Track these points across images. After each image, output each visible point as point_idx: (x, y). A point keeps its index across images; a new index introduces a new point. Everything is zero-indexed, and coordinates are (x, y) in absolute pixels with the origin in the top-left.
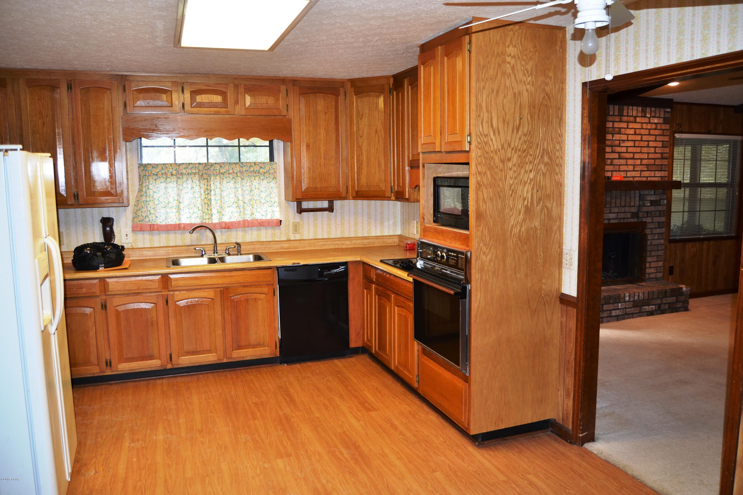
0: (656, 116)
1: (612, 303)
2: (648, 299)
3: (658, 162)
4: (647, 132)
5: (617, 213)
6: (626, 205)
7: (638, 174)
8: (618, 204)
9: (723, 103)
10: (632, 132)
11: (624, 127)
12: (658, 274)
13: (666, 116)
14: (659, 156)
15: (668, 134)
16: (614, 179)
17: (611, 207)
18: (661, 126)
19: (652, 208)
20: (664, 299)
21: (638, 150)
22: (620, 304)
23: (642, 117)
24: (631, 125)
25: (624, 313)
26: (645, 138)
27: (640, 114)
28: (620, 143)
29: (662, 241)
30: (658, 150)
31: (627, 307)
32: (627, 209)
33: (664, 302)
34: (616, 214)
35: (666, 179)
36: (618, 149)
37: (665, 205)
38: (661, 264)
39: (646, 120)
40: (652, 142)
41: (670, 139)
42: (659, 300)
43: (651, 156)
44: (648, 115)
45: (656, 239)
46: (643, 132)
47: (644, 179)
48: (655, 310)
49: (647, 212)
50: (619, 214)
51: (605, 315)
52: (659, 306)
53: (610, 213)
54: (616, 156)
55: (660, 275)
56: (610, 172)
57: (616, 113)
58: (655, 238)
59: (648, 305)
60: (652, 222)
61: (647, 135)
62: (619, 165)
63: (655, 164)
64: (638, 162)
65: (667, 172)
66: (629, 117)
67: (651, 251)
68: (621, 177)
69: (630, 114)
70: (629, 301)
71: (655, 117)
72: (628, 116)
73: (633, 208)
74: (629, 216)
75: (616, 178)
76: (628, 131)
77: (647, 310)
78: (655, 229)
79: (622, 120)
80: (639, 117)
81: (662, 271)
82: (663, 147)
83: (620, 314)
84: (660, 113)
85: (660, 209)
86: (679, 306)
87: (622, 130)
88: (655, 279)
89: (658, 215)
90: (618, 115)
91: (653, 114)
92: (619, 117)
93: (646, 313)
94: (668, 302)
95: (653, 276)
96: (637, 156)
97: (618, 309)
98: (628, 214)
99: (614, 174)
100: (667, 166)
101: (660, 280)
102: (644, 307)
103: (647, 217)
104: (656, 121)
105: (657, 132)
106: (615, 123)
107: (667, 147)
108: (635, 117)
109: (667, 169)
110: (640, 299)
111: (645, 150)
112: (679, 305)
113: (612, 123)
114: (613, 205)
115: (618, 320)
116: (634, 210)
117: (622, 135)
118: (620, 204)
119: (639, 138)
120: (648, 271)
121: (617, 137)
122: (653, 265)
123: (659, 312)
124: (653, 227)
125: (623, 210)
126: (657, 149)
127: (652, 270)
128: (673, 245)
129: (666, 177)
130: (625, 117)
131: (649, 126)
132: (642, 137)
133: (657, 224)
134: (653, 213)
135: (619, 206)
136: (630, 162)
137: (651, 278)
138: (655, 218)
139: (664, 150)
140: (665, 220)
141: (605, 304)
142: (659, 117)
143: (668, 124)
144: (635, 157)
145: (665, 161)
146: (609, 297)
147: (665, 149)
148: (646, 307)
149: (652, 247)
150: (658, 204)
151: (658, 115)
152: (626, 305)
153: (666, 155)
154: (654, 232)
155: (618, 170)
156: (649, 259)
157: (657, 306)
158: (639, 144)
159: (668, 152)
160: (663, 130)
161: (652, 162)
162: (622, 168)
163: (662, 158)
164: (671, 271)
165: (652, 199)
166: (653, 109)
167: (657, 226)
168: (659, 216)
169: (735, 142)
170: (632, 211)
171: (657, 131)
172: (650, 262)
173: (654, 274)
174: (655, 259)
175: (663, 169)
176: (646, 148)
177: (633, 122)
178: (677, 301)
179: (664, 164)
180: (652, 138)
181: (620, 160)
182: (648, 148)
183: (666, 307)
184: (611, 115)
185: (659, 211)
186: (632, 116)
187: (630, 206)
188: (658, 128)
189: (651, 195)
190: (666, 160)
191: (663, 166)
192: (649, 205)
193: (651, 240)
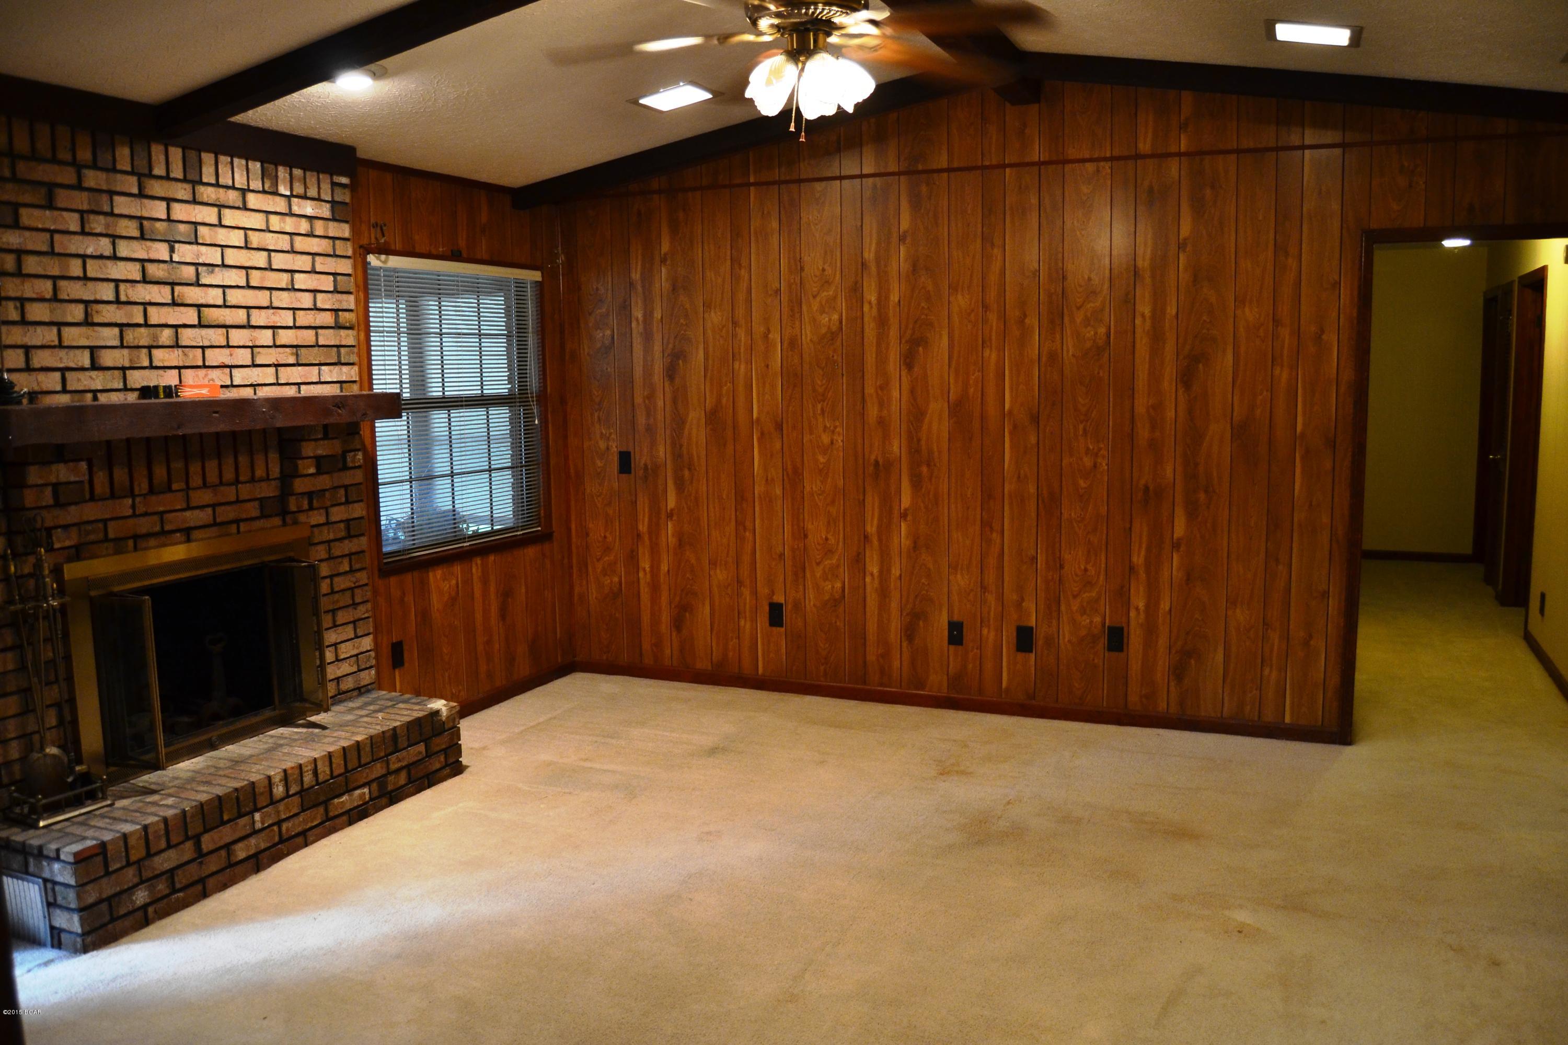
0: (309, 194)
1: (229, 821)
2: (347, 770)
3: (327, 338)
4: (283, 242)
5: (214, 506)
6: (242, 478)
7: (267, 375)
8: (212, 477)
9: (483, 177)
10: (236, 238)
11: (207, 221)
12: (363, 674)
13: (337, 199)
14: (327, 319)
15: (350, 253)
16: (188, 394)
17: (188, 488)
18: (326, 229)
19: (324, 482)
20: (393, 758)
21: (262, 298)
22: (257, 816)
23: (264, 192)
24: (230, 217)
25: (277, 839)
26: (279, 261)
27: (256, 184)
28: (198, 274)
29: (363, 577)
30: (324, 301)
31: (283, 817)
32: (245, 491)
33: (393, 767)
34: (210, 510)
35: (355, 389)
36: (193, 295)
37: (359, 467)
38: (367, 643)
39: (280, 205)
40: (302, 276)
41: (355, 267)
42: (379, 765)
43: (304, 319)
44: (284, 190)
45: (346, 573)
46: (271, 241)
47: (290, 392)
48: (371, 799)
49: (310, 495)
50: (219, 510)
51: (214, 868)
52: (381, 781)
53: (189, 508)
54: (190, 316)
55: (367, 677)
56: (175, 372)
57: (177, 172)
58: (341, 570)
59: (349, 791)
60: (327, 523)
61: (287, 252)
62: (203, 348)
63: (317, 345)
64: (265, 337)
65: (356, 368)
66: (221, 190)
67: (334, 612)
68: (211, 387)
69: (225, 180)
70: (288, 796)
71: (304, 197)
72: (217, 185)
73: (263, 484)
74: (255, 513)
75: (196, 391)
76: (222, 236)
77: (348, 807)
78: (337, 544)
79: (198, 198)
80: (253, 191)
81: (373, 662)
82: (336, 291)
83: (263, 846)
84: (319, 188)
85: (347, 482)
86: (438, 766)
87: (202, 230)
88: (355, 693)
89: (343, 500)
90: (185, 180)
91: (299, 189)
92: (188, 187)
93: (345, 818)
94: (404, 763)
95: (348, 684)
96: (259, 318)
97: (255, 832)
98: (249, 505)
99: (188, 375)
100: (356, 350)
101: (368, 691)
102: (336, 801)
103: (311, 508)
104: (308, 208)
105: (314, 245)
106: (176, 207)
107: (349, 293)
108: (244, 192)
109: (354, 358)
110: (321, 778)
111: (282, 299)
112: (436, 763)
113: (164, 204)
114: (196, 481)
115: (258, 869)
116: (268, 490)
117: (203, 249)
118: (221, 476)
119: (260, 259)
120: (332, 672)
121: (185, 252)
122: (346, 650)
123: (384, 801)
124: (331, 537)
125: (230, 493)
126: (320, 296)
127: (345, 668)
128: (393, 580)
129: (354, 382)
130: (210, 190)
131: (289, 225)
132: (269, 257)
133: (342, 525)
134: (327, 494)
135: (217, 481)
136: (237, 337)
137: (344, 693)
138: (334, 510)
139: (341, 302)
140: (364, 513)
141: (206, 831)
142: (318, 199)
143: (347, 222)
144: (253, 323)
145: (348, 336)
146: (217, 803)
147: (345, 297)
148: (345, 798)
149: (336, 596)
150: (340, 465)
151: (312, 192)
152: (278, 812)
153: (347, 315)
154: (337, 552)
155: (200, 363)
156: (331, 637)
157: (374, 786)
158: (263, 279)
159: (352, 306)
160: (334, 239)
161: (308, 337)
162: (214, 357)
163: (338, 326)
164: (397, 655)
165: (320, 452)
166: (298, 172)
167: (343, 534)
168: (347, 502)
169: (520, 284)
170: (263, 495)
171: (315, 241)
172: (335, 645)
173: (350, 678)
174: (349, 632)
175: (343, 361)
176: (285, 294)
177: (238, 208)
178: (429, 755)
179: (343, 343)
180: (303, 263)
181: (204, 332)
182: (292, 294)
183: (402, 779)
184: (160, 178)
185: (346, 487)
186: (233, 187)
187: (253, 480)
188: (317, 233)
189: (316, 440)
190: (350, 332)
191: (343, 350)
192: (312, 470)
193: (331, 577)
